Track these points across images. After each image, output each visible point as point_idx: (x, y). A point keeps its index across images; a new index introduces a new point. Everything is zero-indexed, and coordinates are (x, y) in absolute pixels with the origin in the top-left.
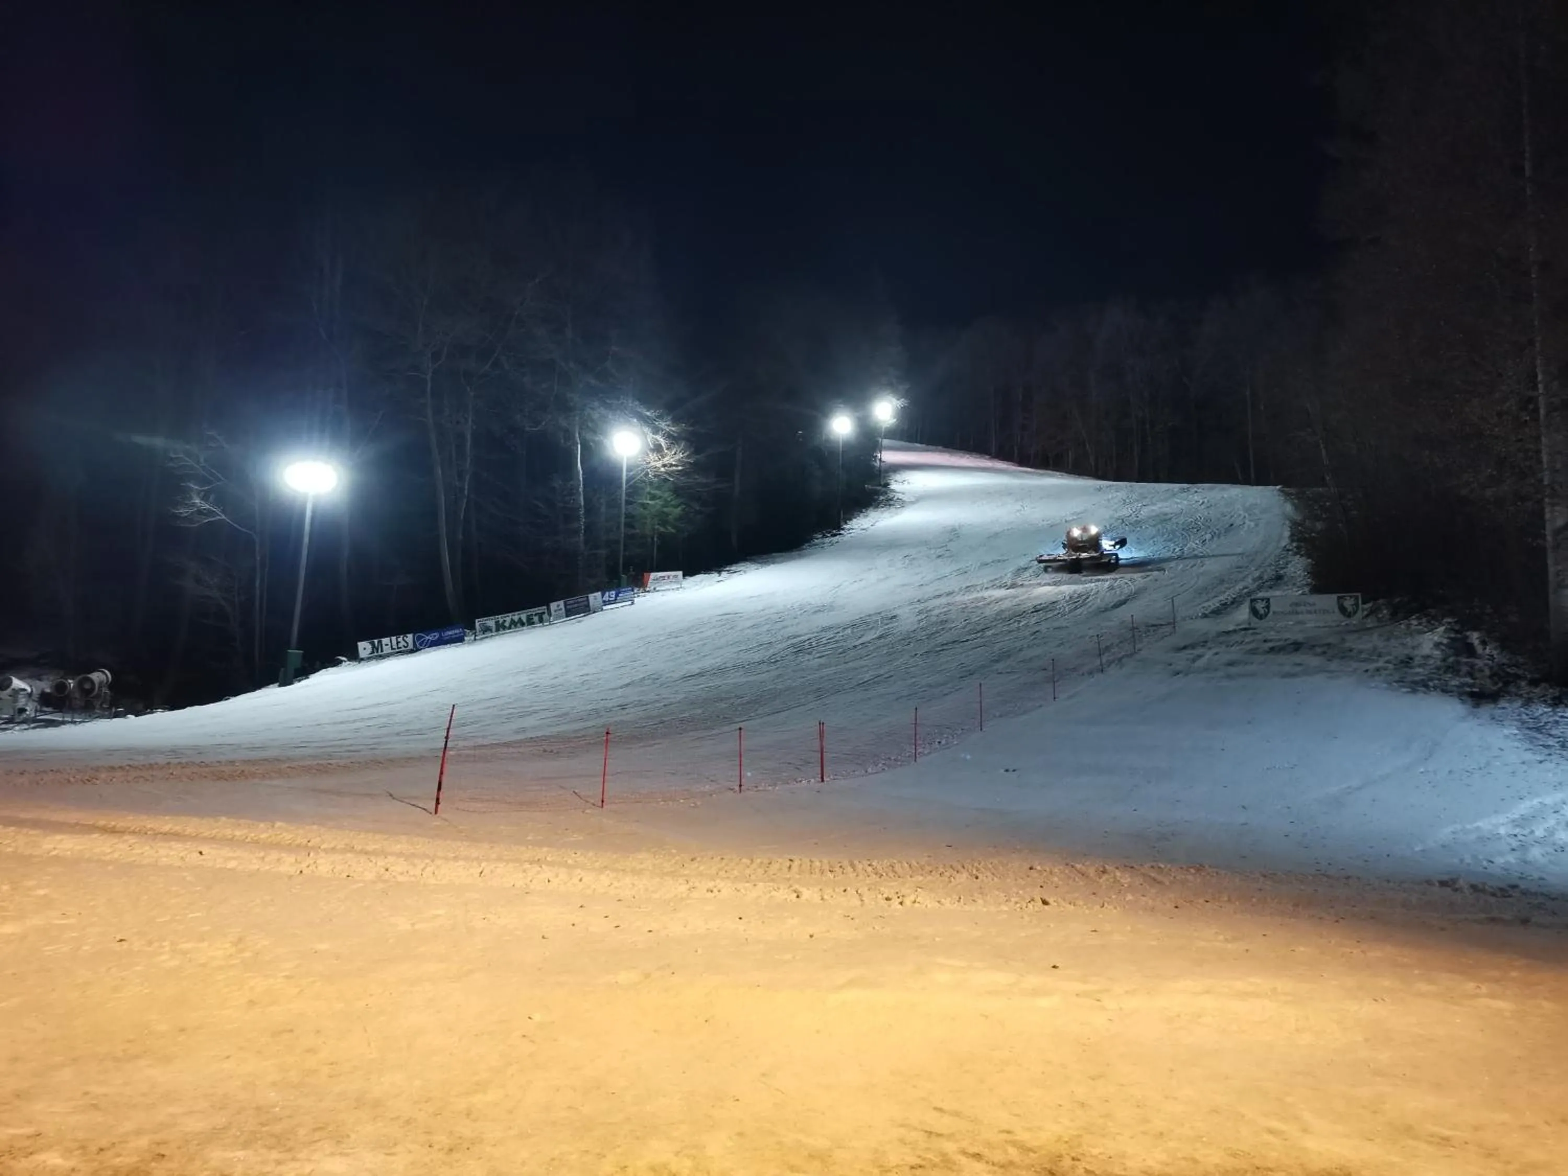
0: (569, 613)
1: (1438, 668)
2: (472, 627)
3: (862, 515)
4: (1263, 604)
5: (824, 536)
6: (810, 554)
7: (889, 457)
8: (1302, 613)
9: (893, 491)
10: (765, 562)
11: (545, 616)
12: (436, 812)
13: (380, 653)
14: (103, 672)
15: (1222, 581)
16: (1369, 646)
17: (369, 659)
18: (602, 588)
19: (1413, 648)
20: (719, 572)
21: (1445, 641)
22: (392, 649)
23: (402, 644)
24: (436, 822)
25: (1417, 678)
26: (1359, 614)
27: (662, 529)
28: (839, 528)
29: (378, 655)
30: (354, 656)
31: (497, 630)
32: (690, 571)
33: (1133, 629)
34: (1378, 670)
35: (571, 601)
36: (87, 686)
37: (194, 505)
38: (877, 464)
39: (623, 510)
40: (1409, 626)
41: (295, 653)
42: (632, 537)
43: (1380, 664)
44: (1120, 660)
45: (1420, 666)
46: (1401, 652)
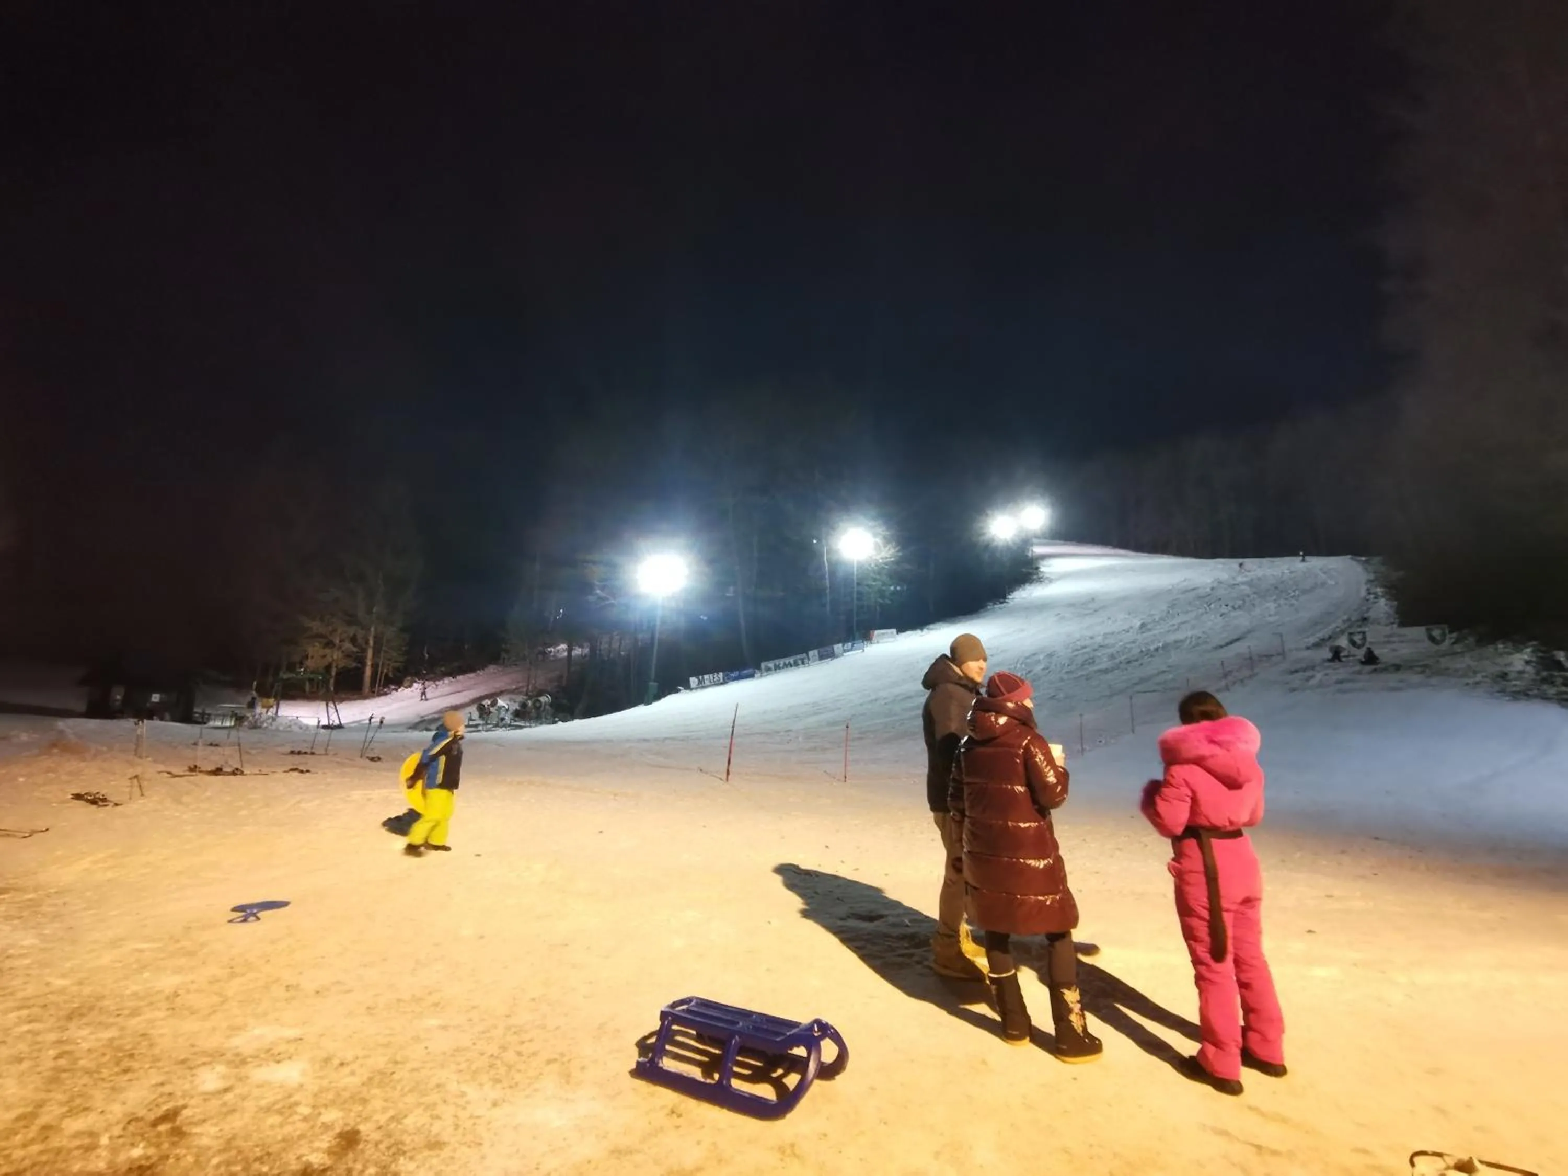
0: (822, 657)
1: (1534, 680)
2: (759, 668)
3: (1021, 589)
4: (1360, 636)
5: (995, 604)
6: (984, 617)
7: (1038, 550)
8: (1394, 642)
9: (1042, 572)
10: (953, 622)
11: (806, 661)
12: (727, 780)
13: (703, 685)
14: (547, 697)
15: (1316, 624)
16: (1463, 666)
17: (696, 689)
18: (844, 641)
19: (1506, 665)
20: (922, 629)
21: (1534, 659)
22: (710, 682)
23: (716, 679)
24: (726, 786)
25: (1518, 689)
26: (1447, 643)
27: (881, 601)
28: (1005, 598)
29: (702, 686)
30: (688, 687)
31: (775, 670)
32: (901, 629)
33: (1251, 658)
34: (1477, 683)
35: (821, 650)
36: (538, 705)
37: (597, 594)
38: (1030, 554)
39: (855, 589)
40: (1496, 649)
41: (653, 685)
42: (862, 607)
43: (1478, 678)
44: (1242, 681)
45: (1516, 679)
46: (1496, 670)
